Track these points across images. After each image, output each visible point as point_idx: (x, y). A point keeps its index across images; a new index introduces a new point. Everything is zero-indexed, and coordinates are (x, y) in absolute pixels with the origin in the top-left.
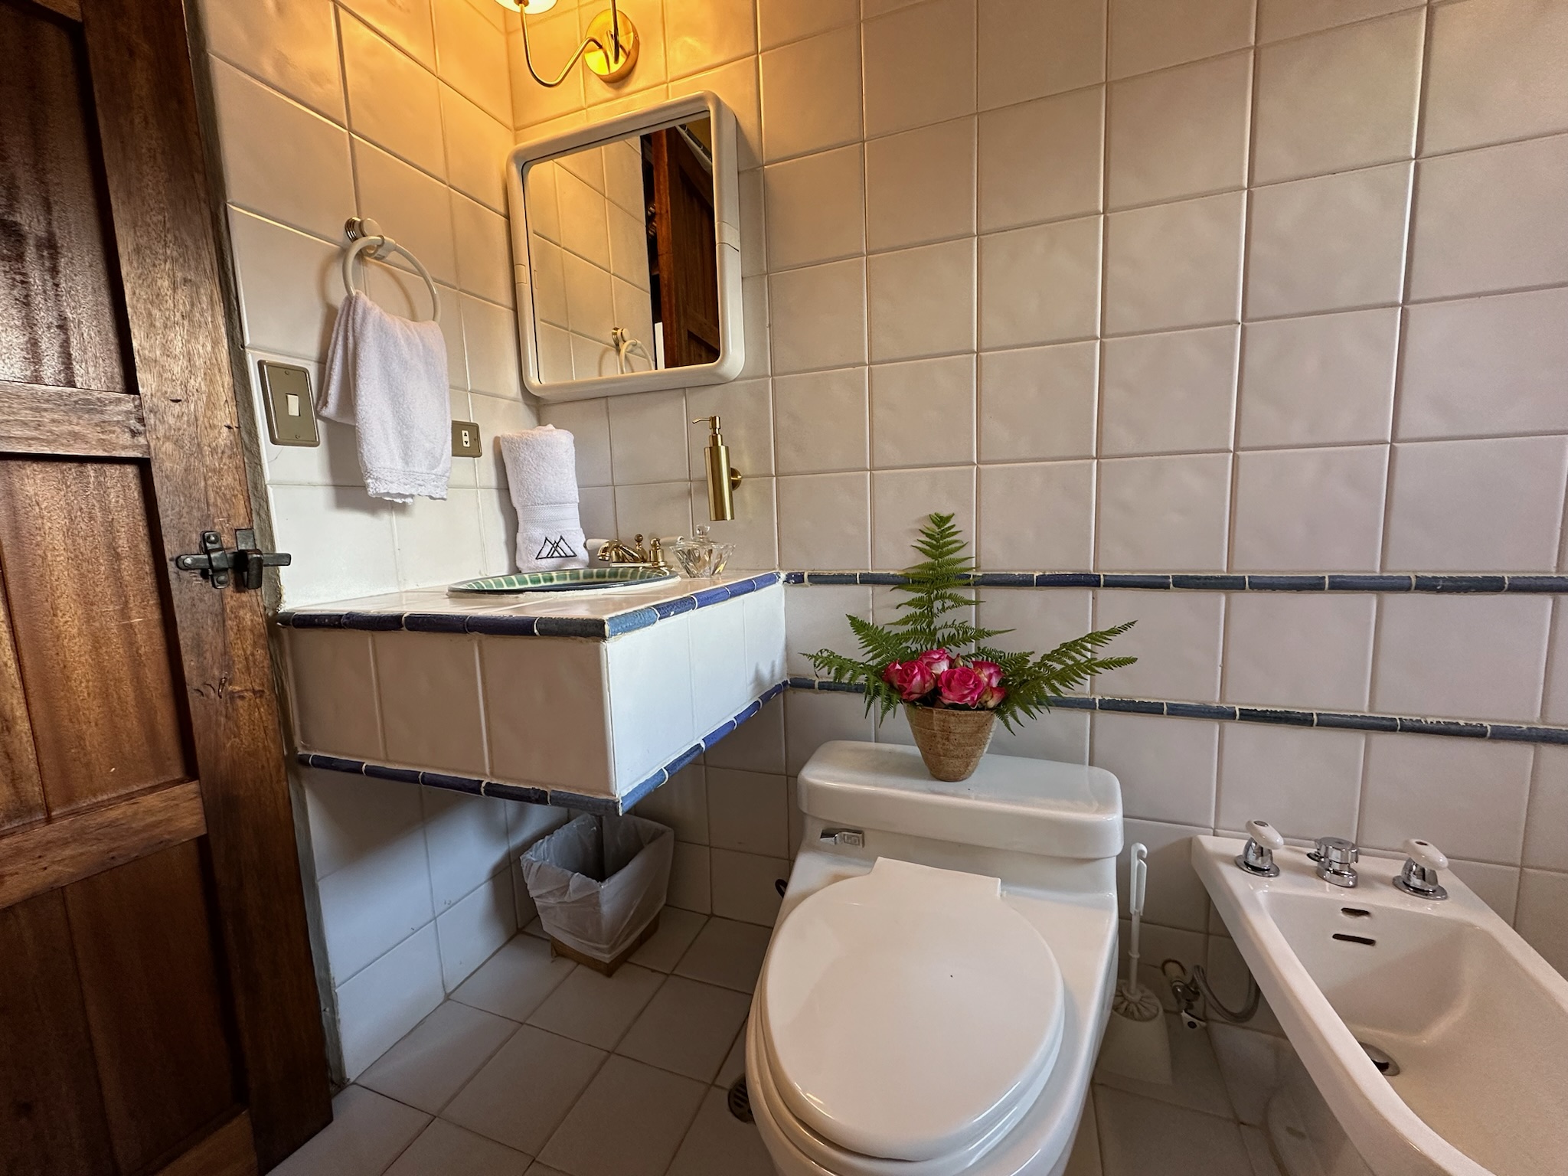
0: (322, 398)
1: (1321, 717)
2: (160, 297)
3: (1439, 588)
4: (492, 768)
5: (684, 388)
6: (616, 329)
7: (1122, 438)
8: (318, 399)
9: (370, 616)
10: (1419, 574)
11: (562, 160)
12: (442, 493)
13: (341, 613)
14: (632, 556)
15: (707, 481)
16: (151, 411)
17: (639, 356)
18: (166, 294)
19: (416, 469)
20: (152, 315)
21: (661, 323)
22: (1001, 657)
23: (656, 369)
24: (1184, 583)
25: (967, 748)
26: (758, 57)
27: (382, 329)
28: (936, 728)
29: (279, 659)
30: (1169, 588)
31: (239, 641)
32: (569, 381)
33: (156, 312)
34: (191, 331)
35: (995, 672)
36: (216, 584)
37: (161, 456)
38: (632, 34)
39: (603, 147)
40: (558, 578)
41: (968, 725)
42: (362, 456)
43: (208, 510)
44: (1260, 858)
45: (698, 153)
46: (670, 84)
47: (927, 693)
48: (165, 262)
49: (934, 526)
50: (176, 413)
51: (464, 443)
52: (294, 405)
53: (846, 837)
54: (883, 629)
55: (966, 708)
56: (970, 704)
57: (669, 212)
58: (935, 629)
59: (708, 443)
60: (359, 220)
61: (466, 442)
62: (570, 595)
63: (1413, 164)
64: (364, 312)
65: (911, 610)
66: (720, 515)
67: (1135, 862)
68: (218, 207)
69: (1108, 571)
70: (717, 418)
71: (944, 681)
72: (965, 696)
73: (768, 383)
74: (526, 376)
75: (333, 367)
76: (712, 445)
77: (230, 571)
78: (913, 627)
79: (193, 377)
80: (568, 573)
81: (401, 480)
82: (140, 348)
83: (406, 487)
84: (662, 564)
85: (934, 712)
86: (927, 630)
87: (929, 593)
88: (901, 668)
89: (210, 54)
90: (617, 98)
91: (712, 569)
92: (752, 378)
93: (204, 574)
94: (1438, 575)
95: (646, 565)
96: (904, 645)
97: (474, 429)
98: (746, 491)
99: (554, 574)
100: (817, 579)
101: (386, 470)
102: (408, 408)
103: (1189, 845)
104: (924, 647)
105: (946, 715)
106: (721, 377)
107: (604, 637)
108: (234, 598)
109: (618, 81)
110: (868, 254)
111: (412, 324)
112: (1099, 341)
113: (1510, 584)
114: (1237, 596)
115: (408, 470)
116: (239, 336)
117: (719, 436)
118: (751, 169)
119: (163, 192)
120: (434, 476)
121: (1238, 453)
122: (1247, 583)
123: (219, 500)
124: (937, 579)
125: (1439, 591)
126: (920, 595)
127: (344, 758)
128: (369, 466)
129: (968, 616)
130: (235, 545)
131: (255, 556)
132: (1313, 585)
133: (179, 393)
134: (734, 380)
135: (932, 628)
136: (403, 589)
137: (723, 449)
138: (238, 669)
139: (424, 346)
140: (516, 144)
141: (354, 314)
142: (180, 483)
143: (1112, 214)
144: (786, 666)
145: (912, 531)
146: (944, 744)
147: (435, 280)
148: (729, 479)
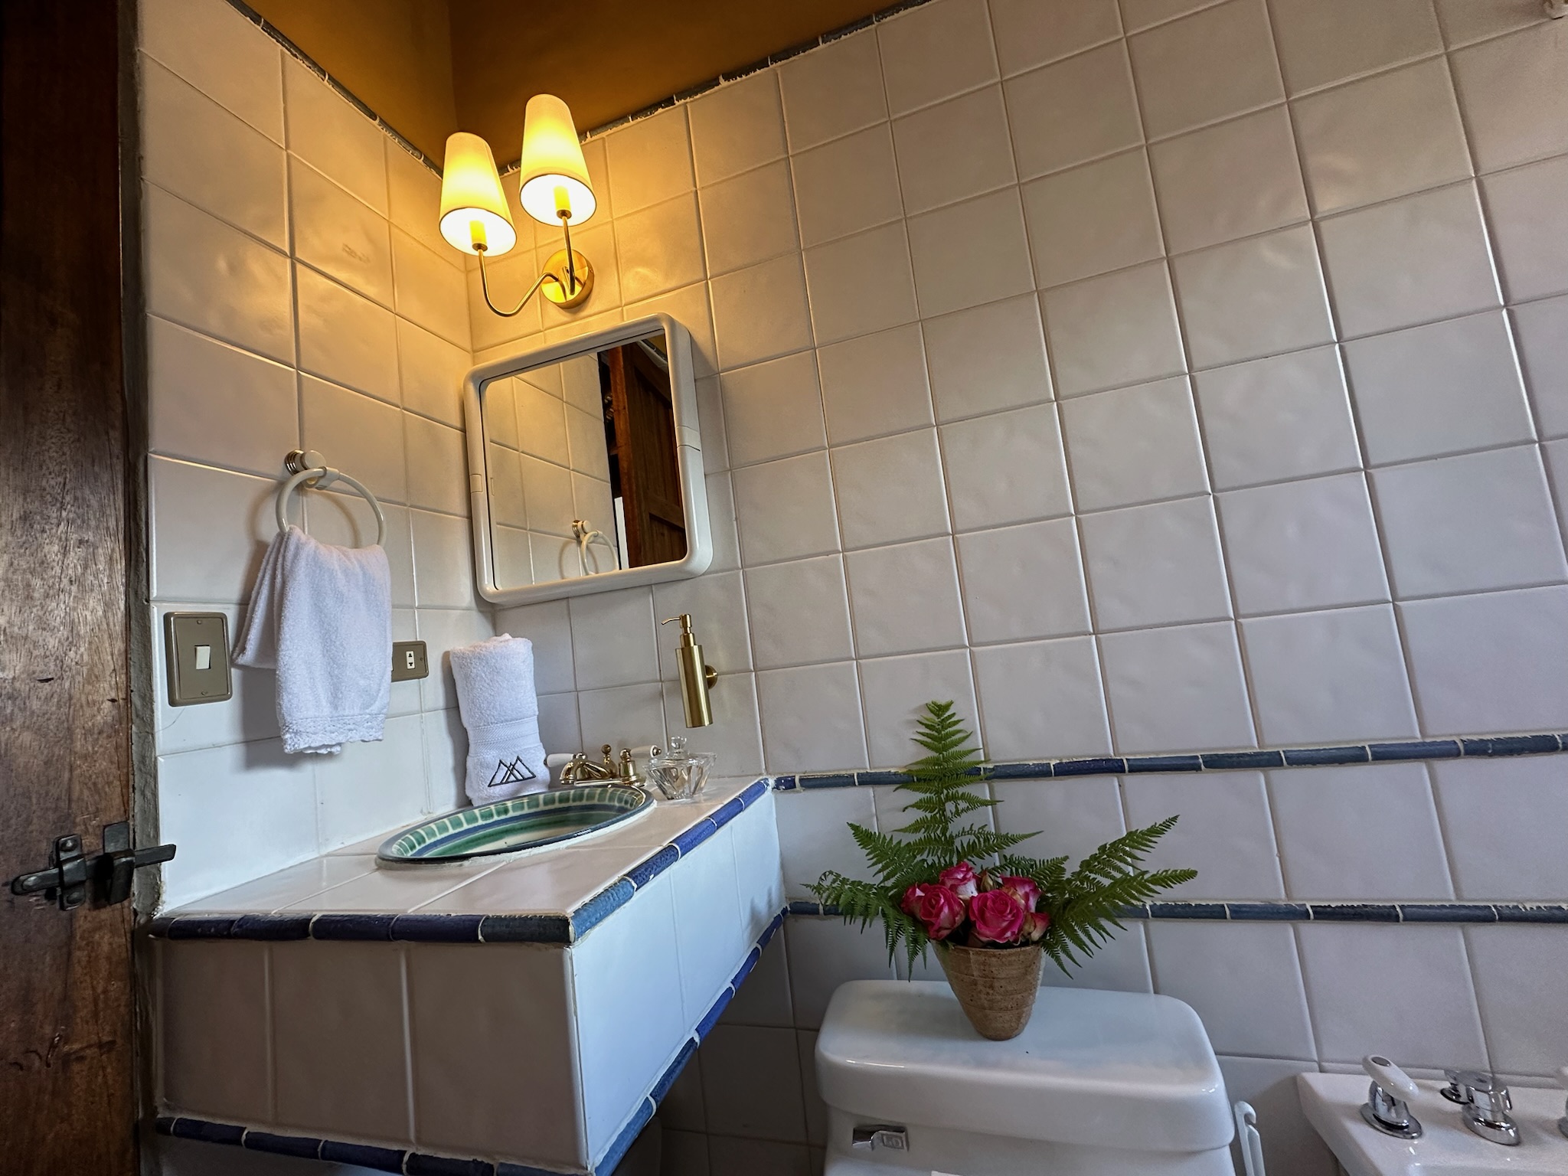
0: (240, 644)
1: (1407, 910)
2: (46, 565)
3: (1490, 751)
4: (418, 1131)
5: (651, 585)
6: (577, 522)
7: (1114, 612)
8: (235, 646)
9: (270, 921)
10: (1465, 738)
11: (522, 375)
12: (377, 734)
13: (232, 917)
14: (599, 771)
15: (680, 680)
16: (9, 698)
17: (601, 544)
18: (54, 561)
19: (347, 712)
20: (30, 586)
21: (621, 498)
22: (1032, 866)
23: (620, 569)
24: (1217, 762)
25: (1016, 996)
26: (707, 283)
27: (316, 562)
28: (975, 973)
29: (146, 982)
30: (1201, 770)
31: (88, 978)
32: (524, 585)
33: (37, 582)
34: (80, 596)
35: (1031, 890)
36: (66, 904)
37: (14, 751)
38: (587, 268)
39: (561, 364)
40: (514, 808)
41: (1013, 967)
42: (281, 708)
43: (70, 807)
44: (1393, 1108)
45: (653, 354)
46: (624, 308)
47: (957, 927)
48: (58, 525)
49: (932, 716)
50: (42, 695)
51: (409, 665)
52: (203, 658)
53: (885, 1138)
54: (891, 839)
55: (1008, 945)
56: (1011, 940)
57: (627, 409)
58: (951, 836)
59: (679, 643)
60: (301, 452)
61: (411, 664)
62: (527, 855)
63: (1337, 347)
64: (297, 548)
65: (919, 814)
66: (697, 721)
67: (1246, 1130)
68: (137, 455)
69: (1131, 754)
70: (688, 616)
71: (976, 912)
72: (1005, 930)
73: (739, 577)
74: (481, 584)
75: (256, 609)
76: (684, 646)
77: (87, 884)
78: (925, 834)
79: (73, 649)
80: (525, 800)
81: (328, 729)
82: (7, 625)
83: (333, 735)
84: (634, 778)
85: (971, 953)
86: (943, 839)
87: (938, 793)
88: (923, 895)
89: (148, 314)
90: (573, 321)
91: (692, 789)
92: (722, 571)
93: (50, 895)
94: (1485, 737)
95: (616, 782)
96: (919, 858)
97: (420, 648)
98: (722, 688)
99: (509, 804)
100: (812, 783)
101: (309, 720)
102: (342, 645)
103: (1295, 1087)
104: (942, 860)
105: (985, 956)
106: (688, 572)
107: (567, 942)
108: (89, 918)
109: (574, 307)
110: (830, 448)
111: (352, 552)
112: (1074, 518)
113: (1563, 743)
114: (1276, 774)
115: (336, 715)
116: (144, 589)
117: (691, 635)
118: (708, 377)
119: (68, 453)
120: (368, 716)
121: (1239, 620)
122: (1284, 759)
123: (86, 793)
124: (945, 776)
125: (1490, 756)
126: (928, 795)
127: (219, 1122)
128: (288, 719)
129: (983, 818)
130: (101, 846)
131: (124, 860)
132: (1354, 757)
133: (52, 669)
134: (703, 574)
135: (948, 835)
136: (324, 851)
137: (696, 649)
138: (81, 1017)
139: (364, 574)
140: (474, 365)
141: (285, 551)
142: (35, 781)
143: (1065, 401)
144: (783, 888)
145: (910, 722)
146: (988, 993)
147: (379, 499)
148: (704, 677)
